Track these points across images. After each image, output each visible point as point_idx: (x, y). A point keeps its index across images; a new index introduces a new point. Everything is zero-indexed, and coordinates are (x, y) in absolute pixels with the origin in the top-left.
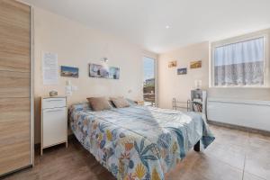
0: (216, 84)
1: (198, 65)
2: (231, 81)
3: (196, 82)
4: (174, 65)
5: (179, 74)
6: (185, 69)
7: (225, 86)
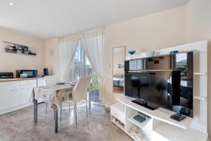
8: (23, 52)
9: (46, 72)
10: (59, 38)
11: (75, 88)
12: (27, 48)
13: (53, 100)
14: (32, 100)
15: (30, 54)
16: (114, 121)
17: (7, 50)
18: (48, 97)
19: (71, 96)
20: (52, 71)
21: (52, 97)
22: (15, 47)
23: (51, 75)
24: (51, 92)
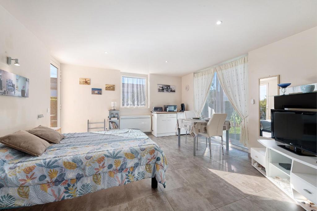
0: (123, 105)
1: (111, 88)
2: (132, 103)
3: (112, 103)
4: (87, 82)
5: (93, 93)
6: (100, 90)
7: (129, 107)
8: (167, 91)
9: (183, 108)
10: (194, 73)
11: (209, 123)
12: (169, 86)
13: (192, 130)
14: (177, 128)
15: (172, 91)
16: (255, 165)
17: (159, 90)
18: (188, 127)
19: (206, 130)
20: (187, 106)
21: (191, 127)
22: (163, 87)
23: (187, 110)
24: (190, 123)
